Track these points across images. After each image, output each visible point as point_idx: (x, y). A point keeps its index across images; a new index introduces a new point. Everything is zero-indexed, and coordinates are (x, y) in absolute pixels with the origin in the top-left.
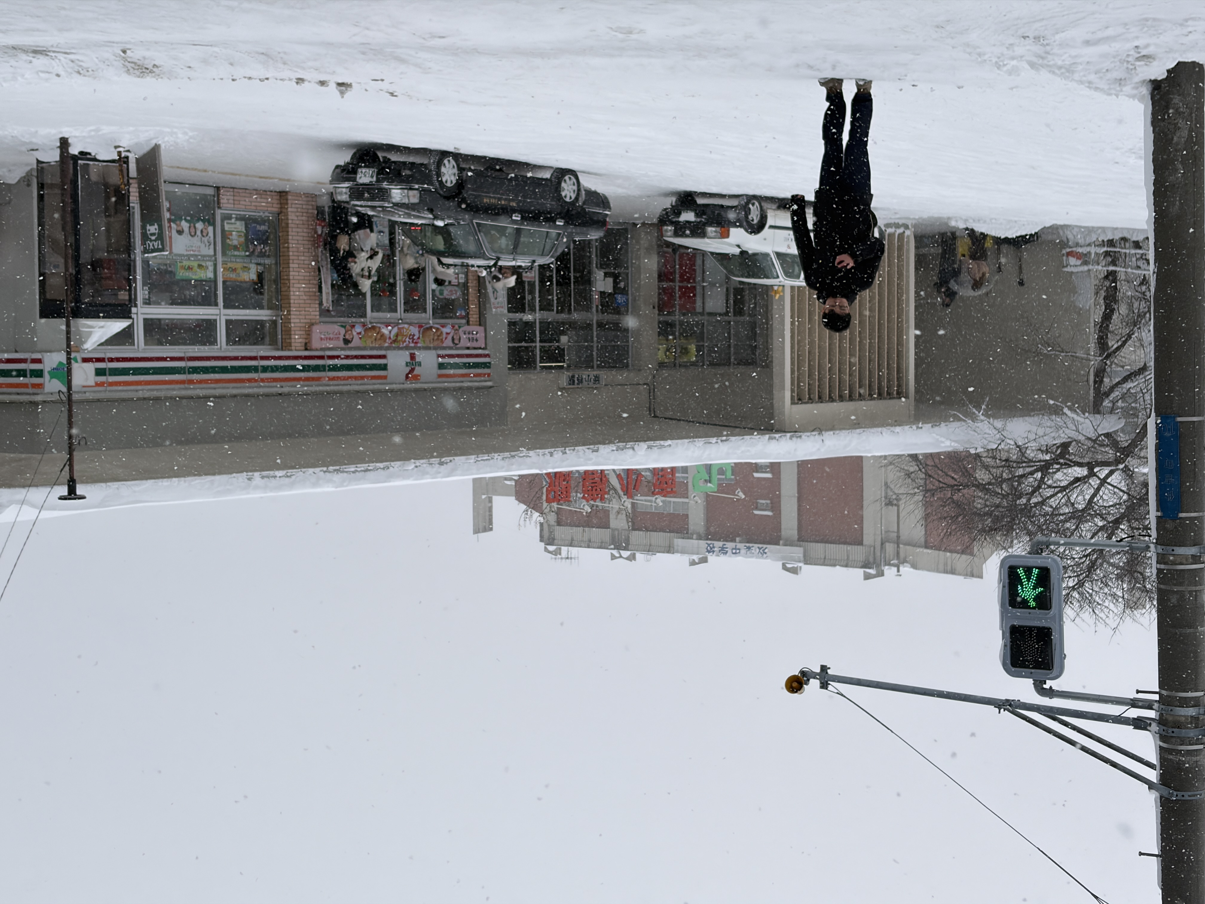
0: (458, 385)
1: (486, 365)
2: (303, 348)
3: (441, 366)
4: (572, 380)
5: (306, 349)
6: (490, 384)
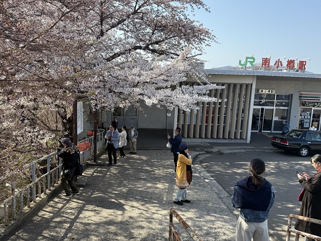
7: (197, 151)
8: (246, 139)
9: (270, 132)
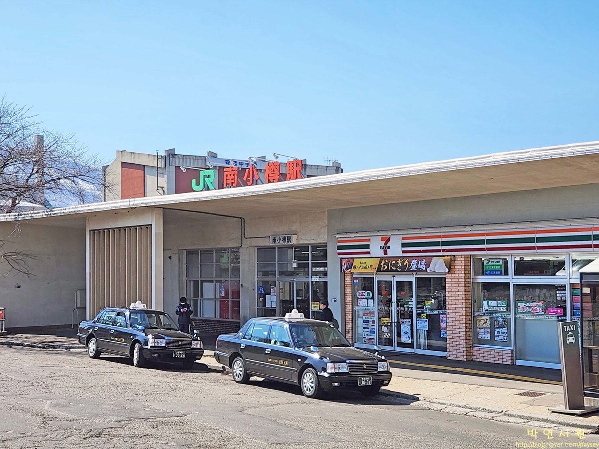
0: (358, 235)
1: (339, 248)
2: (456, 257)
4: (289, 239)
5: (454, 256)
6: (337, 236)
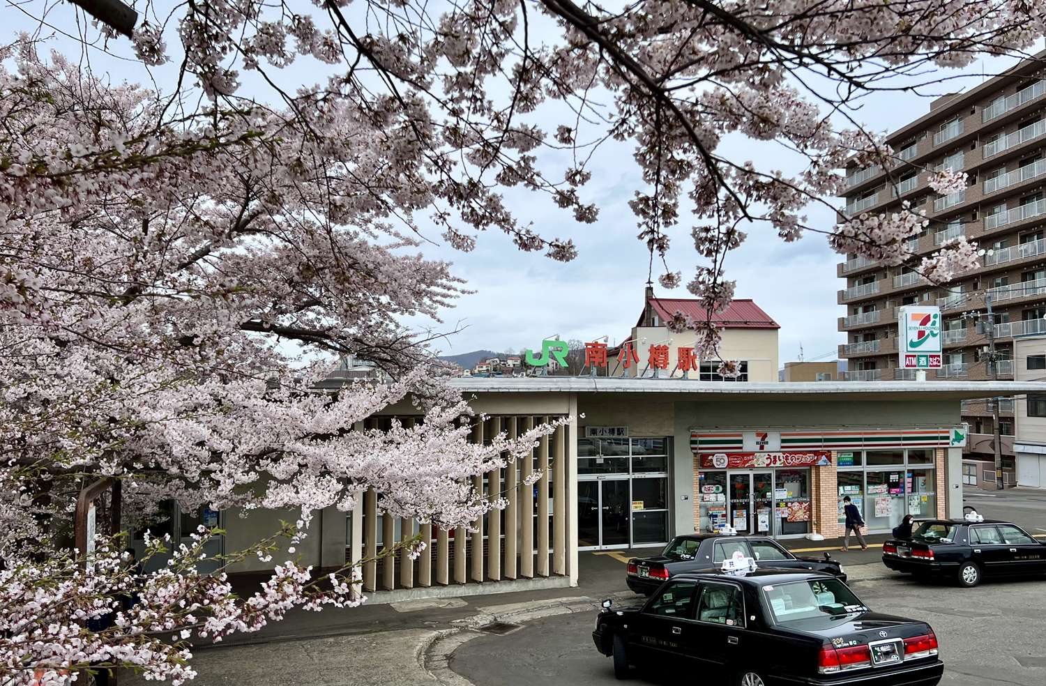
3: (741, 442)
7: (430, 628)
8: (568, 574)
9: (625, 546)
